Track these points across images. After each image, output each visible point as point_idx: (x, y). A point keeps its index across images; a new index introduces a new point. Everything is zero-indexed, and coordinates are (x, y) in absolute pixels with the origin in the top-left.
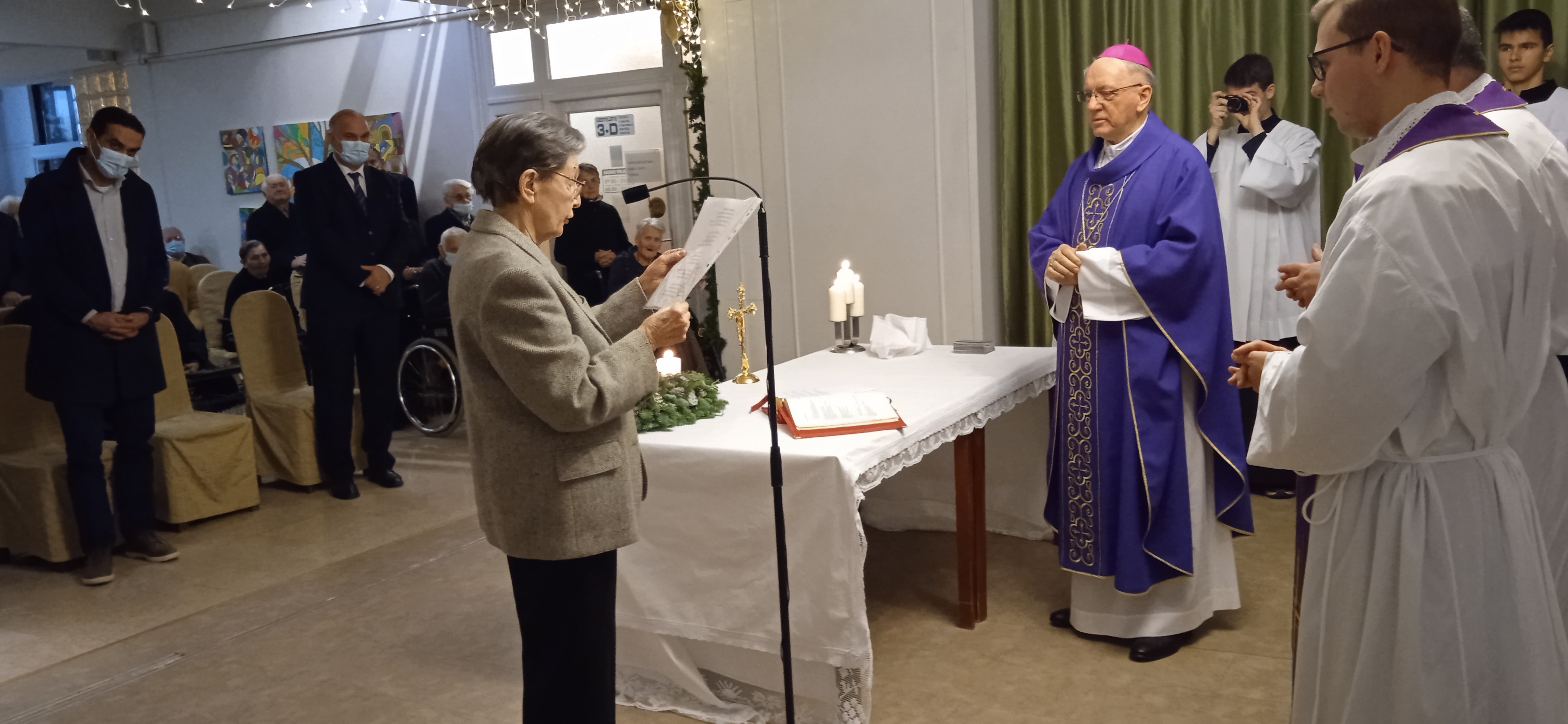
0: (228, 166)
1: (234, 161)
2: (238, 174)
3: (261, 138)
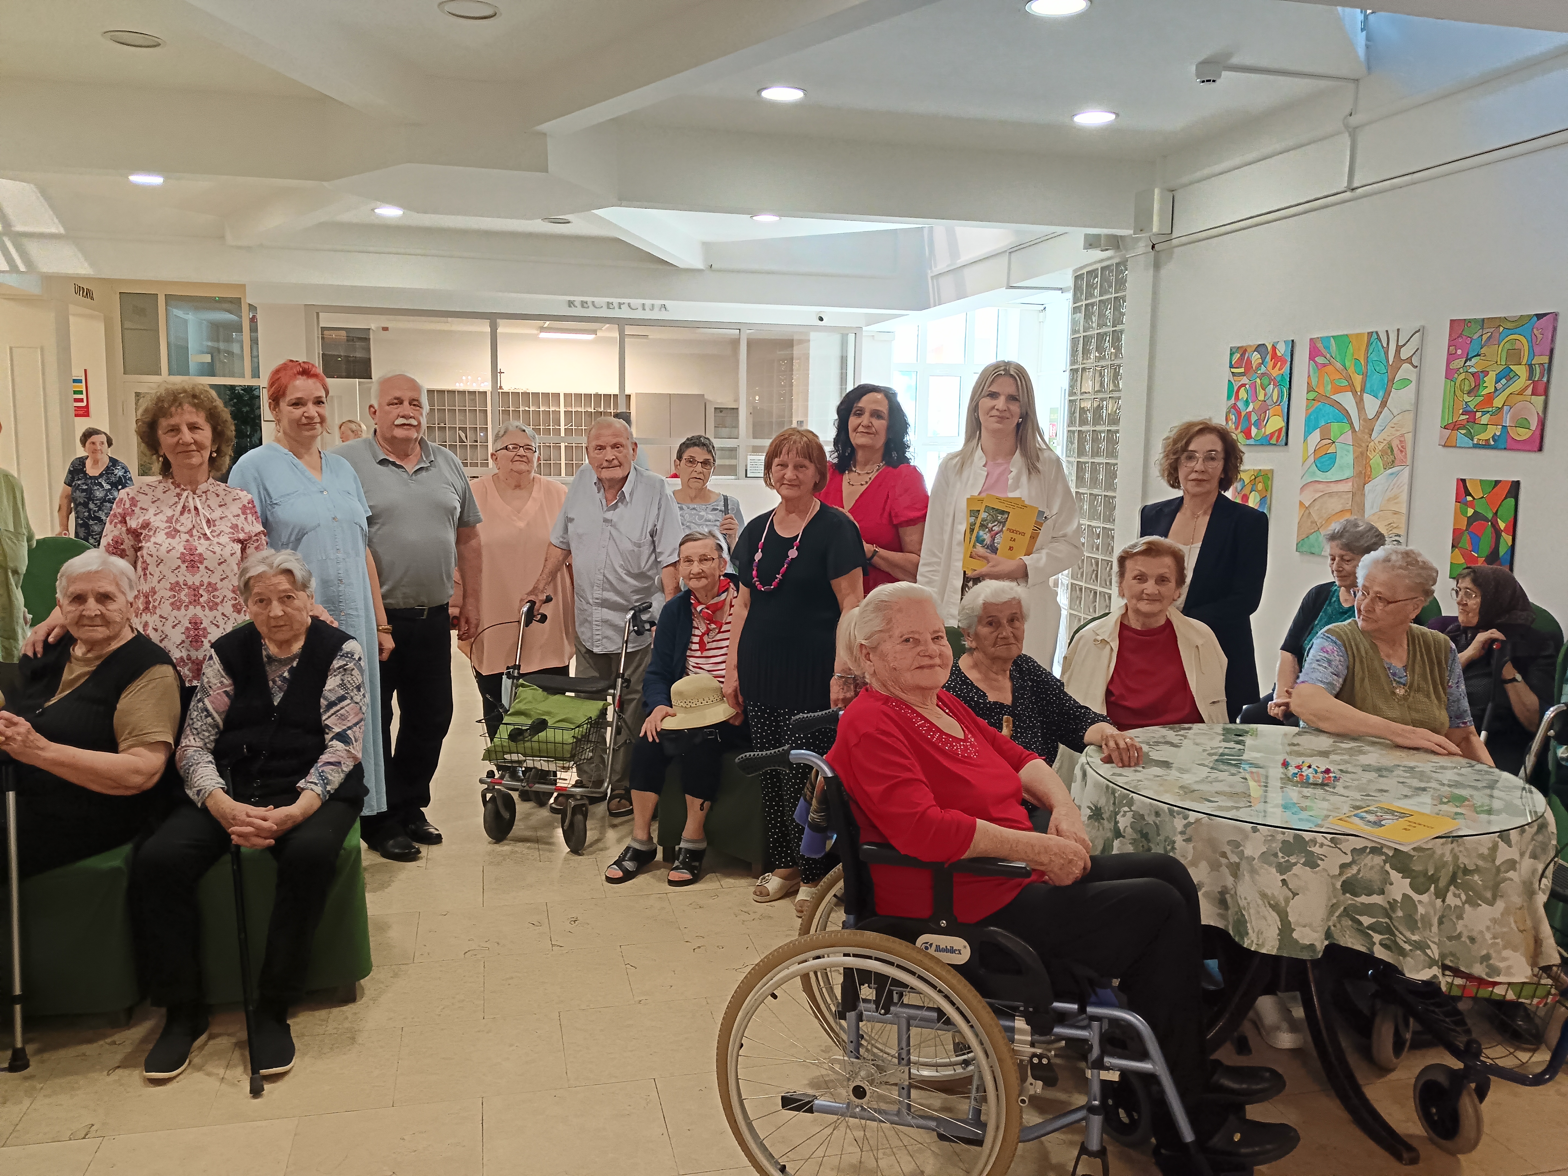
2: (1243, 414)
3: (1288, 357)
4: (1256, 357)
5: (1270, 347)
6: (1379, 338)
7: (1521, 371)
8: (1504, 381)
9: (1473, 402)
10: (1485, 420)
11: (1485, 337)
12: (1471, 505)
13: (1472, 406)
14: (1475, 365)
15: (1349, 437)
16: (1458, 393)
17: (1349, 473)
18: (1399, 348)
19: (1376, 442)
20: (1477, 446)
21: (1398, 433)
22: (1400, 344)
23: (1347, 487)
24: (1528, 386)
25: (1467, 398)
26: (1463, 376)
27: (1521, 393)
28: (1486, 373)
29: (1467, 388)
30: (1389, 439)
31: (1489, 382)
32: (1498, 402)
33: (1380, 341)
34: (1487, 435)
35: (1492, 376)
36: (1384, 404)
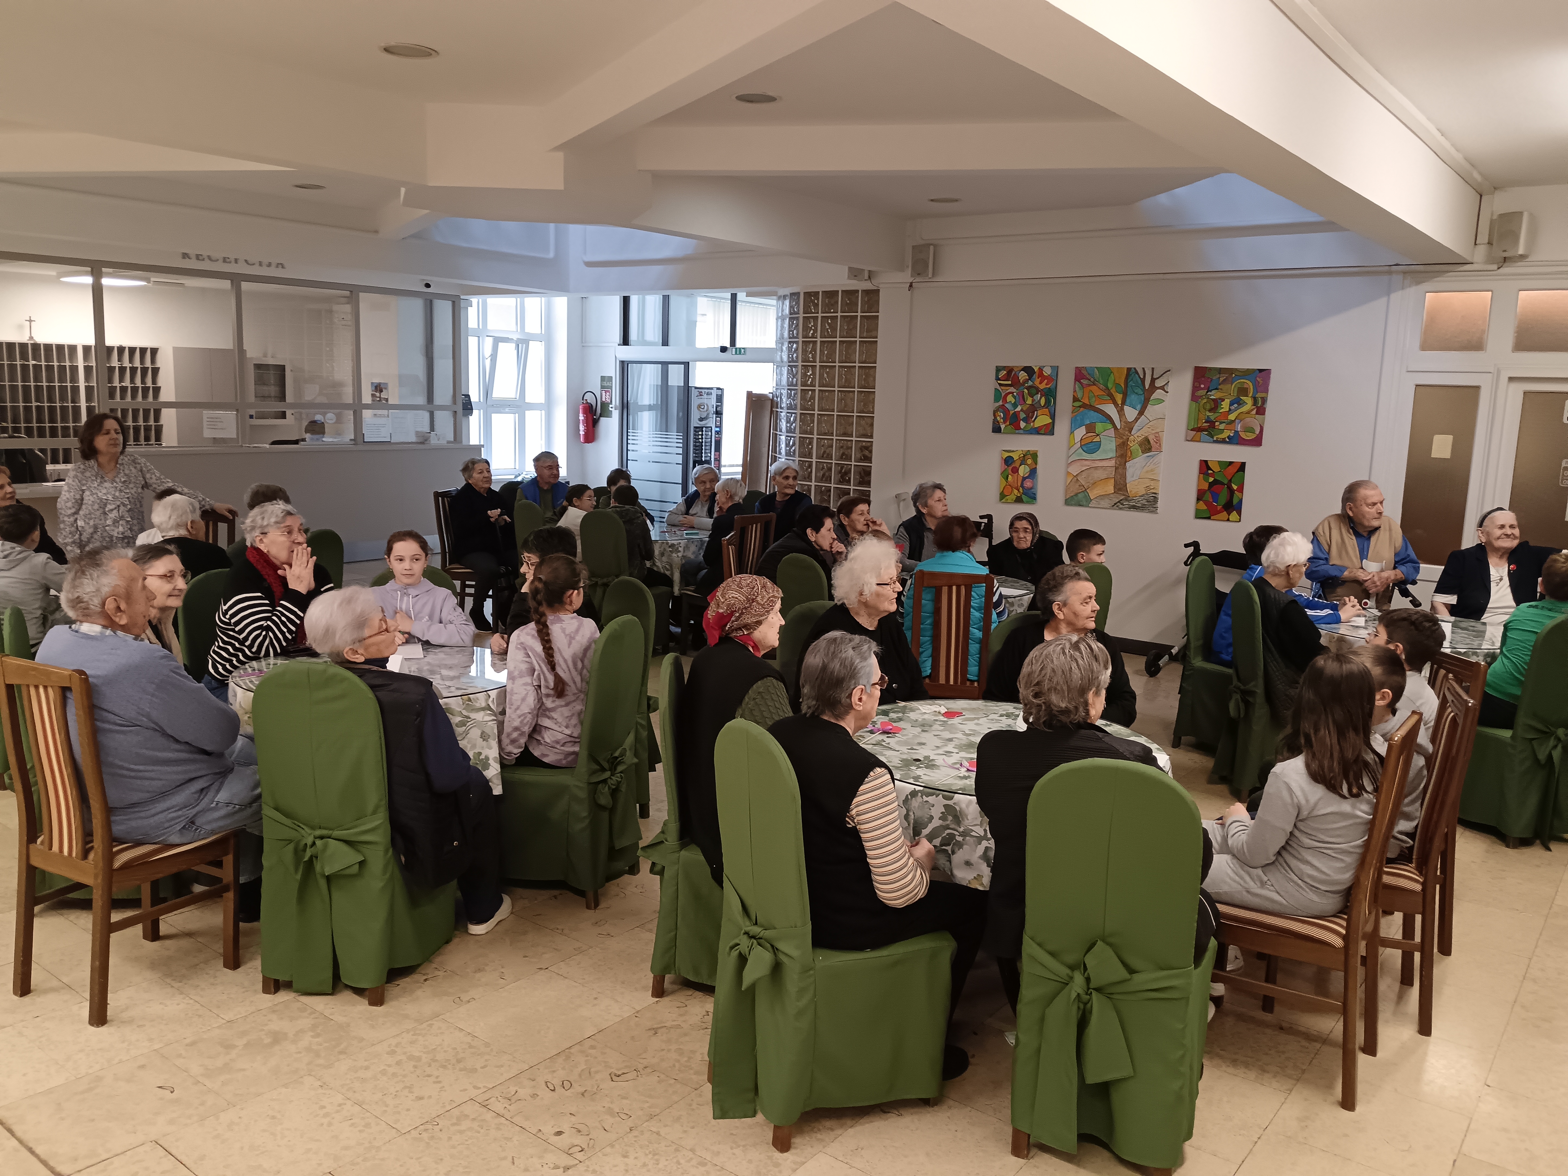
0: (1001, 403)
1: (1010, 398)
2: (1012, 412)
3: (1053, 379)
4: (1023, 375)
5: (1036, 369)
6: (1137, 372)
7: (1249, 401)
8: (1236, 405)
9: (1212, 416)
10: (1222, 427)
11: (1221, 379)
12: (1212, 475)
13: (1212, 418)
14: (1214, 395)
15: (1112, 432)
16: (1202, 410)
17: (1113, 454)
18: (1153, 380)
19: (1135, 436)
20: (1217, 442)
21: (1154, 432)
22: (1155, 377)
23: (1112, 463)
24: (1252, 410)
25: (1208, 414)
26: (1205, 401)
27: (1248, 412)
28: (1223, 400)
29: (1208, 407)
30: (1146, 435)
31: (1225, 406)
32: (1232, 417)
33: (1138, 374)
34: (1224, 435)
35: (1227, 402)
36: (1141, 413)
